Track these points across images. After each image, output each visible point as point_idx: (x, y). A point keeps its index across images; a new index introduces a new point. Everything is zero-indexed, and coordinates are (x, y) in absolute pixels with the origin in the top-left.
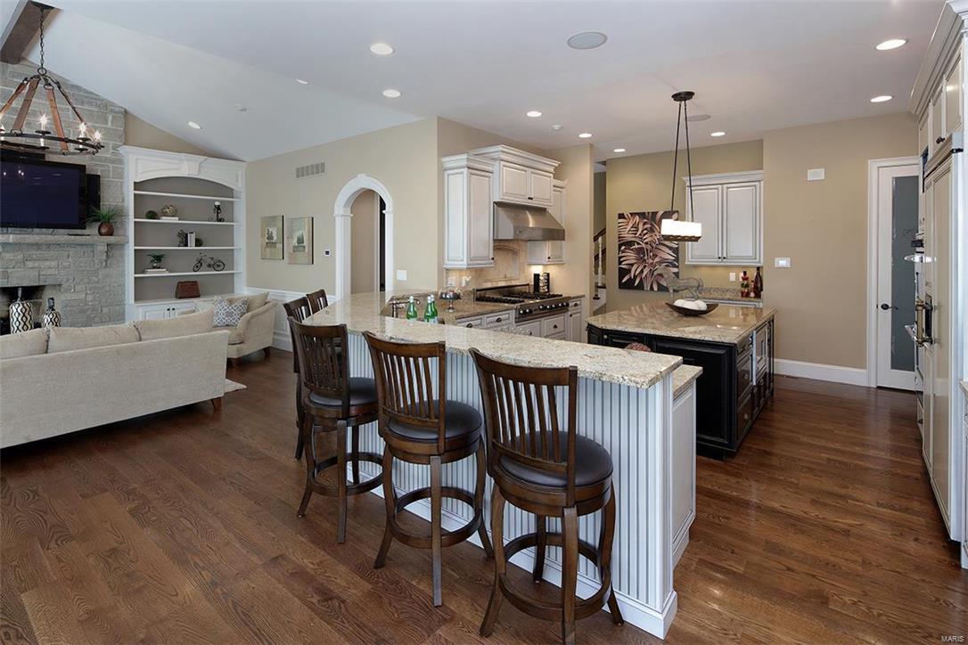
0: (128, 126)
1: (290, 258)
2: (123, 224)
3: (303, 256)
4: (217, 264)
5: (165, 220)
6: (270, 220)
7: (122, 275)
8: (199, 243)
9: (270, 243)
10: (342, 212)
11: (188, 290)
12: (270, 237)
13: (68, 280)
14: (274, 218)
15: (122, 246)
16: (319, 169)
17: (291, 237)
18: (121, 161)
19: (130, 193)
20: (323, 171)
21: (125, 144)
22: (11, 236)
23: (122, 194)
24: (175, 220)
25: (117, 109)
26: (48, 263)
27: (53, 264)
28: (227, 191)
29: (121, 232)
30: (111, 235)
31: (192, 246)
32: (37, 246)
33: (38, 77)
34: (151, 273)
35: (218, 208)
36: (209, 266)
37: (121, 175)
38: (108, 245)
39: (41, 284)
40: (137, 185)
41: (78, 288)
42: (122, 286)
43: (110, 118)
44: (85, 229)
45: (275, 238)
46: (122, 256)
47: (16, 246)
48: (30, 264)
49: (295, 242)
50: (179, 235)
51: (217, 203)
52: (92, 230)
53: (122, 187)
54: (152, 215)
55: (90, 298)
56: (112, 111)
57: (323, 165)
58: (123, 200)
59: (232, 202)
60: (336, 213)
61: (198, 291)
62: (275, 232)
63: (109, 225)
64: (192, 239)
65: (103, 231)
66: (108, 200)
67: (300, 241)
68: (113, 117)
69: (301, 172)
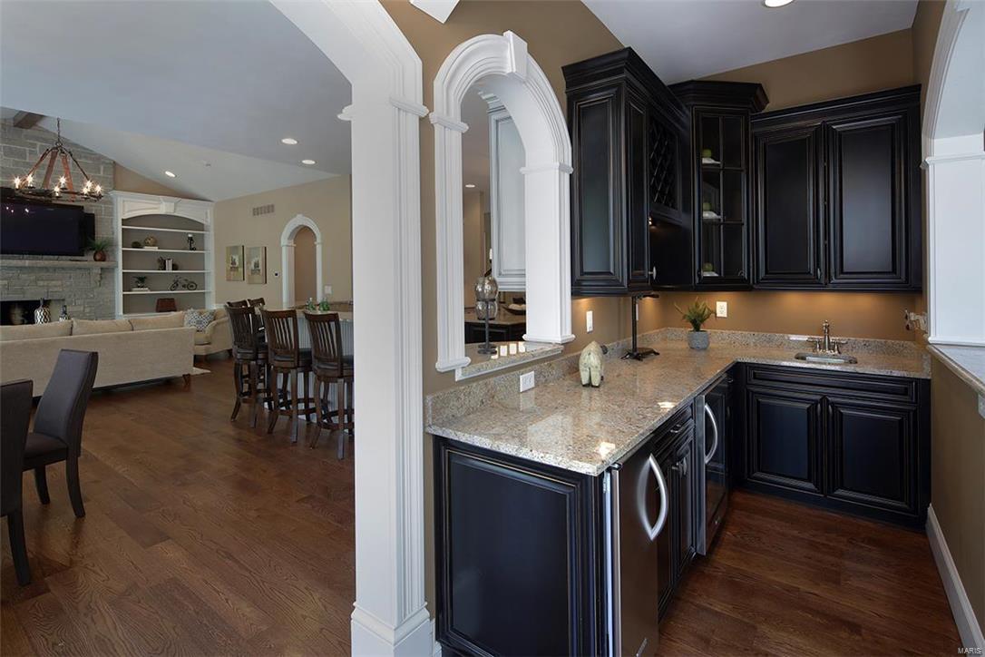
0: (117, 175)
1: (249, 278)
2: (113, 252)
3: (258, 278)
4: (190, 285)
5: (147, 249)
6: (233, 249)
7: (113, 292)
8: (175, 267)
9: (234, 268)
10: (285, 244)
11: (166, 305)
12: (234, 263)
13: (70, 296)
14: (236, 247)
15: (112, 270)
16: (270, 209)
17: (249, 262)
18: (111, 203)
19: (119, 227)
20: (273, 211)
21: (114, 189)
22: (27, 261)
23: (112, 228)
24: (155, 249)
25: (108, 161)
26: (54, 282)
27: (60, 283)
28: (200, 226)
29: (111, 258)
30: (104, 260)
31: (169, 270)
32: (46, 269)
33: (57, 148)
34: (136, 291)
35: (191, 239)
36: (184, 286)
37: (111, 213)
38: (102, 269)
39: (50, 298)
40: (125, 222)
41: (79, 302)
42: (113, 301)
43: (102, 168)
44: (83, 255)
45: (237, 263)
46: (113, 278)
47: (31, 269)
48: (41, 283)
49: (253, 266)
50: (159, 261)
51: (190, 236)
52: (89, 257)
53: (112, 222)
54: (136, 245)
55: (87, 310)
56: (104, 163)
57: (273, 206)
58: (113, 234)
59: (203, 234)
60: (282, 243)
61: (174, 306)
62: (237, 258)
63: (102, 253)
64: (169, 264)
65: (98, 257)
66: (101, 234)
67: (257, 265)
68: (105, 168)
69: (257, 212)
